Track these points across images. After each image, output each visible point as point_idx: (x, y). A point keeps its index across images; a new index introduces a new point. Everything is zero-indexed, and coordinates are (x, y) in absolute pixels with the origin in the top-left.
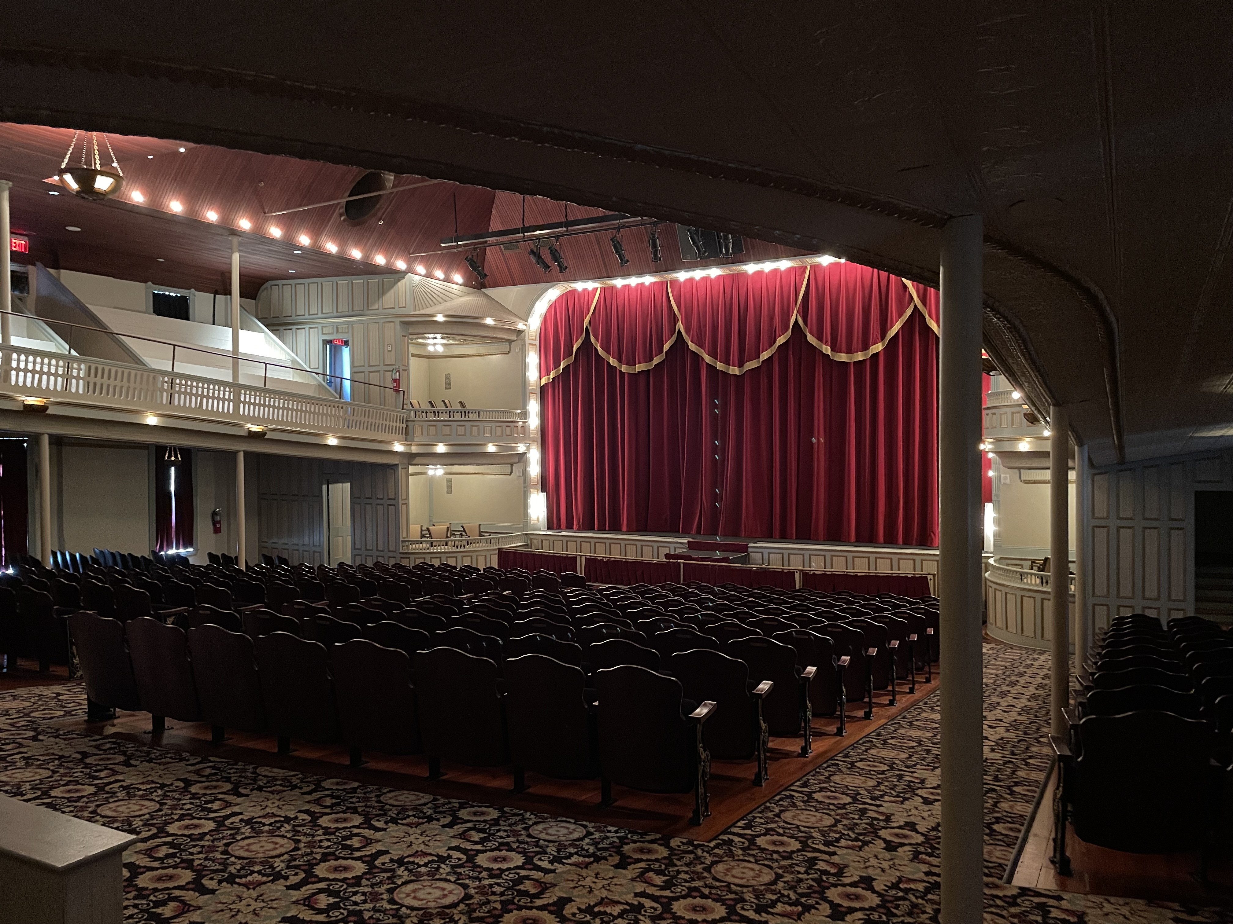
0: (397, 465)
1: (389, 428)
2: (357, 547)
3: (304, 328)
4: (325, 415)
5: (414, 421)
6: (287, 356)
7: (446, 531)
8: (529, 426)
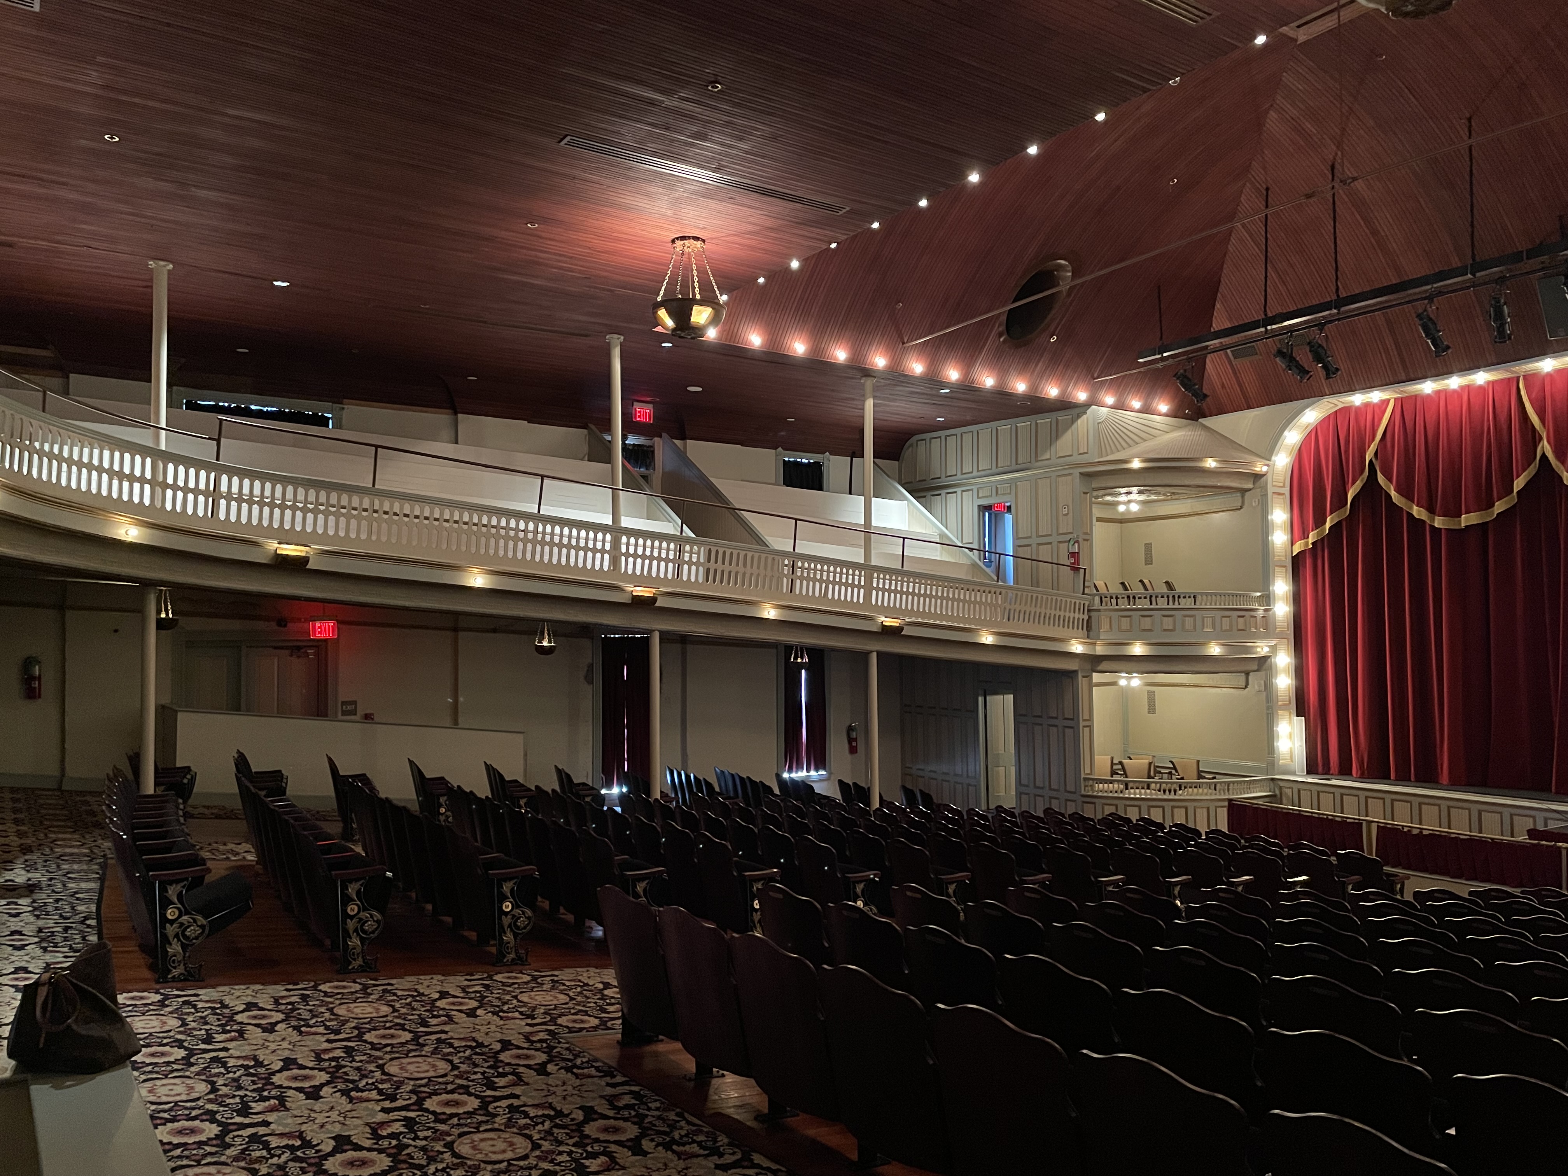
0: (1076, 672)
1: (1064, 621)
2: (1023, 782)
3: (955, 492)
4: (978, 603)
5: (1099, 610)
6: (934, 530)
7: (1147, 767)
8: (1274, 614)
